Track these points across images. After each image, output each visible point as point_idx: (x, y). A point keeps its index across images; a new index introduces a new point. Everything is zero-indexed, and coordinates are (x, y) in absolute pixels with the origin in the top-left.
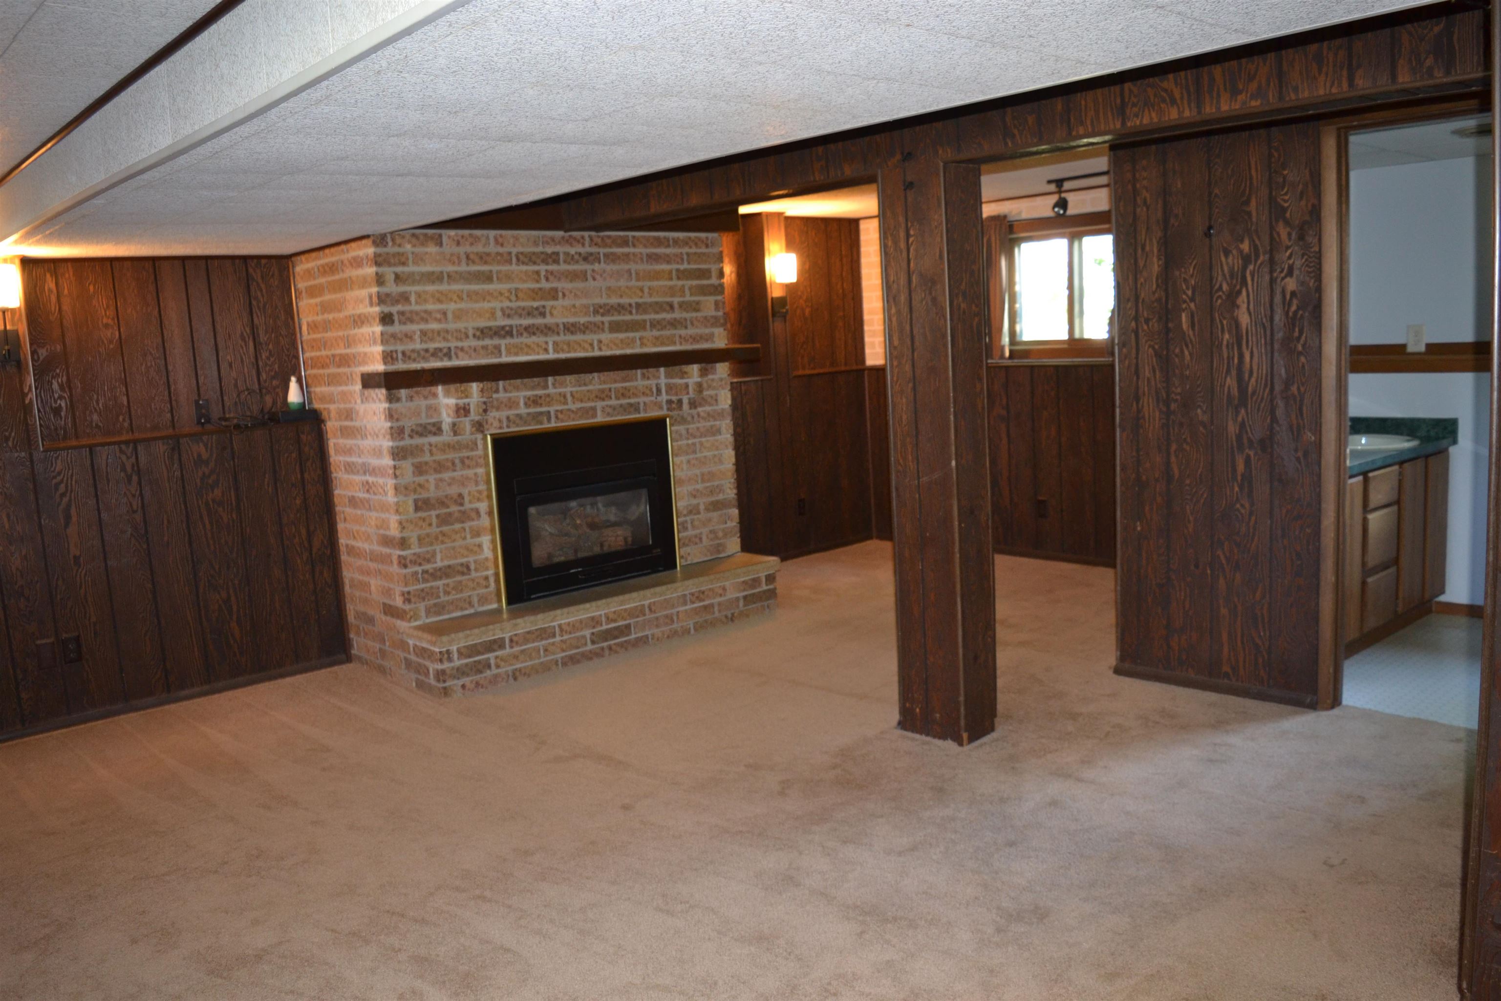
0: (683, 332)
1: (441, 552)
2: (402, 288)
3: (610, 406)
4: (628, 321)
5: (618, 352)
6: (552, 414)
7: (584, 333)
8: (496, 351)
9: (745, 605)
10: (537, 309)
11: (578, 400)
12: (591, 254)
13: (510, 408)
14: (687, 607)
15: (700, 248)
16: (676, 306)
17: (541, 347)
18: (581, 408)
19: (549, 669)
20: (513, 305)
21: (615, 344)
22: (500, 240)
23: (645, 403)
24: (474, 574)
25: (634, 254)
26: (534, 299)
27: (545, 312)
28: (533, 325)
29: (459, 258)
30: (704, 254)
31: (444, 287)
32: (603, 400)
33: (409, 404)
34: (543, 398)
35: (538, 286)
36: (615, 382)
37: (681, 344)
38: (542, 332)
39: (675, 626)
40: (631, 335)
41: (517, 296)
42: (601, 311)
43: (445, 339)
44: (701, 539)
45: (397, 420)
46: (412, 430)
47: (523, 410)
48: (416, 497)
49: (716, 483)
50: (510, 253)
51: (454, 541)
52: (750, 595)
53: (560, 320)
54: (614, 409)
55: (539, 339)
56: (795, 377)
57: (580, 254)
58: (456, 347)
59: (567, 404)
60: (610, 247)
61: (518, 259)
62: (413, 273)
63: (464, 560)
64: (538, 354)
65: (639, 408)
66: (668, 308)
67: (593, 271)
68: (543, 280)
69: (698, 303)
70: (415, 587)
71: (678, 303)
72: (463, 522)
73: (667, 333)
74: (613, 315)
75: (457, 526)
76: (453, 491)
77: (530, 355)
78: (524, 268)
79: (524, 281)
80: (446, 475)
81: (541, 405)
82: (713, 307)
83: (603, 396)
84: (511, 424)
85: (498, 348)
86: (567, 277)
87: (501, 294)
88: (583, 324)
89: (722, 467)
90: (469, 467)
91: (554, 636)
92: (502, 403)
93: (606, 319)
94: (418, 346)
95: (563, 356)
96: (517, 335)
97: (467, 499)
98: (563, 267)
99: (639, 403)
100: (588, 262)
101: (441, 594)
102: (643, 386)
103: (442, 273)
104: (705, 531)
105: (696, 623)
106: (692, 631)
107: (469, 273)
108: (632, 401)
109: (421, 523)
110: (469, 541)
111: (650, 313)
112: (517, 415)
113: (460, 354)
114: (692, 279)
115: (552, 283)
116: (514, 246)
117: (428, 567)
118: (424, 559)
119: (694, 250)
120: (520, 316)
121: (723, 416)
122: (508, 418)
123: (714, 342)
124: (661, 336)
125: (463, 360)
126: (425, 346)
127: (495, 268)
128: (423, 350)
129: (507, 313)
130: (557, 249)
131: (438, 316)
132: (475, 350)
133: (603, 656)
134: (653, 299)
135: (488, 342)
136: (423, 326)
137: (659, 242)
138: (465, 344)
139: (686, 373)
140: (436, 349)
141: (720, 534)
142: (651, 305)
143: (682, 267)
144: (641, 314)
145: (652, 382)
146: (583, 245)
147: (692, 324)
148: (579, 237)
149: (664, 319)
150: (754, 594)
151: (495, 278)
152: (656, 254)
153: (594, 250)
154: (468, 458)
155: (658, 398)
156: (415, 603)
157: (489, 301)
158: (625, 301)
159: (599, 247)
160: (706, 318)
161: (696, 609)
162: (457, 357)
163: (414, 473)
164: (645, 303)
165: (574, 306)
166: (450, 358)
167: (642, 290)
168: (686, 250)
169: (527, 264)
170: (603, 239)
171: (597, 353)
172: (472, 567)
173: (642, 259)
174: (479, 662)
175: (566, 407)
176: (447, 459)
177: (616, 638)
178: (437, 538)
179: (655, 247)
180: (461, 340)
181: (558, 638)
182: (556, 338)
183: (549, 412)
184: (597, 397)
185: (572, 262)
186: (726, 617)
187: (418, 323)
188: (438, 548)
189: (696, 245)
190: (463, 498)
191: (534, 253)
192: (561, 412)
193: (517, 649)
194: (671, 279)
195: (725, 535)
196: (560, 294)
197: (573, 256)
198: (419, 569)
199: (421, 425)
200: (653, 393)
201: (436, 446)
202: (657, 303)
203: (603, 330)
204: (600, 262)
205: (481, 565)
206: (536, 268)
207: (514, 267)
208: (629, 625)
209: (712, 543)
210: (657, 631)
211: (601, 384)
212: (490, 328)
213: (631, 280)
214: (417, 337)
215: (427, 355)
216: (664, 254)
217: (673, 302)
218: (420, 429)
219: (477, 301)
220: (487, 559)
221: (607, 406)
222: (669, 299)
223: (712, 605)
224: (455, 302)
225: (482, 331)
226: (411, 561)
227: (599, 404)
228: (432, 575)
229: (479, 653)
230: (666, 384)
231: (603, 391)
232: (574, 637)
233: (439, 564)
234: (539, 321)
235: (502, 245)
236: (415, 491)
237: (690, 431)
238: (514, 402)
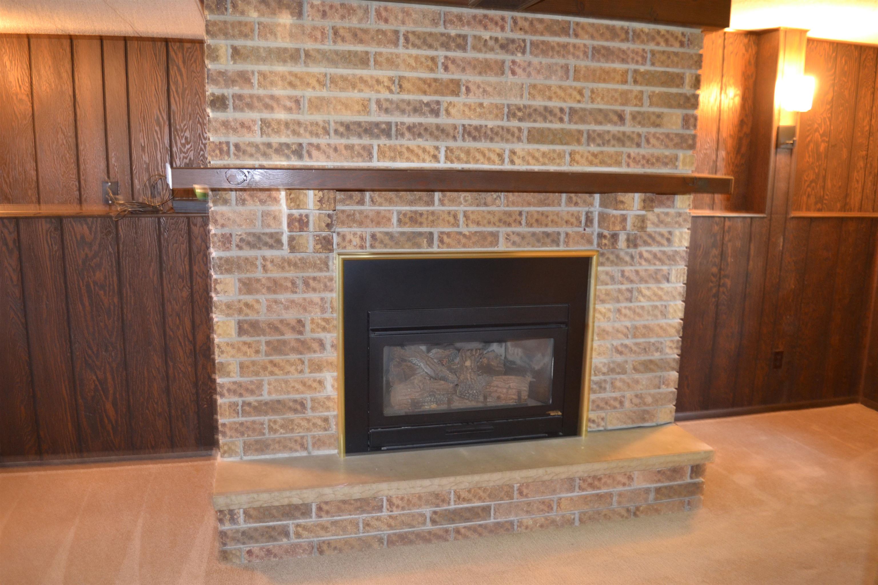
0: (633, 151)
1: (269, 384)
2: (240, 67)
3: (518, 234)
4: (556, 130)
5: (537, 168)
6: (436, 236)
7: (492, 140)
8: (365, 154)
9: (656, 499)
10: (428, 104)
11: (473, 222)
12: (513, 41)
13: (378, 224)
14: (575, 494)
15: (672, 46)
16: (628, 117)
17: (429, 153)
18: (476, 232)
19: (370, 546)
20: (395, 97)
21: (534, 157)
22: (384, 14)
23: (567, 234)
24: (309, 413)
25: (574, 46)
26: (425, 93)
27: (439, 109)
28: (421, 124)
29: (323, 33)
30: (676, 54)
31: (299, 69)
32: (509, 225)
33: (240, 208)
34: (425, 216)
35: (432, 75)
36: (529, 204)
37: (628, 165)
38: (431, 134)
39: (552, 515)
40: (558, 148)
41: (401, 87)
42: (520, 114)
43: (295, 133)
44: (621, 403)
45: (223, 226)
46: (242, 240)
47: (394, 228)
48: (241, 318)
49: (652, 340)
50: (396, 32)
51: (288, 373)
52: (666, 487)
53: (459, 121)
54: (523, 238)
55: (429, 144)
56: (793, 218)
57: (496, 40)
58: (310, 144)
59: (458, 226)
60: (542, 34)
61: (407, 40)
62: (258, 48)
63: (297, 397)
64: (424, 161)
65: (558, 239)
66: (615, 118)
67: (514, 62)
68: (441, 69)
69: (659, 116)
70: (232, 420)
71: (631, 113)
72: (301, 353)
73: (609, 149)
74: (535, 121)
75: (293, 357)
76: (291, 316)
77: (413, 161)
78: (414, 52)
79: (413, 69)
80: (283, 297)
81: (421, 224)
82: (680, 121)
83: (511, 220)
84: (377, 244)
85: (368, 151)
86: (474, 68)
87: (378, 82)
88: (492, 129)
89: (663, 322)
90: (314, 290)
91: (380, 508)
92: (366, 217)
93: (525, 125)
94: (258, 139)
95: (458, 166)
96: (396, 136)
97: (308, 327)
98: (470, 54)
99: (559, 234)
100: (507, 51)
101: (266, 431)
102: (568, 212)
103: (298, 50)
104: (629, 394)
105: (585, 513)
106: (577, 523)
107: (336, 53)
108: (549, 230)
109: (245, 348)
110: (307, 375)
111: (590, 124)
112: (387, 233)
113: (314, 153)
114: (654, 85)
115: (453, 73)
116: (403, 23)
117: (250, 399)
118: (247, 390)
119: (663, 47)
120: (403, 112)
121: (674, 260)
122: (373, 236)
123: (676, 167)
124: (602, 152)
125: (317, 161)
126: (265, 139)
127: (372, 49)
128: (264, 144)
129: (384, 106)
130: (465, 30)
131: (288, 104)
132: (336, 150)
133: (446, 540)
134: (595, 106)
135: (354, 141)
136: (266, 115)
137: (614, 34)
138: (323, 141)
139: (622, 202)
140: (281, 144)
141: (649, 400)
142: (591, 112)
143: (642, 68)
144: (576, 123)
145: (582, 210)
146: (503, 29)
147: (648, 141)
148: (498, 18)
149: (608, 132)
150: (671, 487)
151: (372, 63)
152: (607, 49)
153: (518, 35)
154: (314, 279)
155: (587, 229)
156: (231, 437)
157: (361, 91)
158: (554, 104)
159: (526, 32)
160: (667, 135)
161: (585, 497)
162: (310, 155)
163: (240, 290)
164: (584, 110)
165: (481, 105)
166: (300, 157)
167: (580, 93)
168: (652, 46)
169: (419, 48)
170: (531, 23)
171: (507, 167)
172: (309, 405)
173: (585, 53)
174: (274, 528)
175: (456, 229)
176: (286, 278)
177: (467, 520)
178: (265, 368)
179: (607, 40)
180: (317, 135)
181: (385, 513)
182: (451, 144)
183: (431, 234)
184: (500, 220)
185: (484, 49)
186: (628, 510)
187: (260, 111)
188: (266, 378)
189: (667, 41)
190: (304, 326)
191: (431, 34)
192: (448, 234)
193: (326, 519)
194: (625, 82)
195: (656, 401)
196: (463, 89)
197: (486, 40)
198: (240, 400)
199: (254, 235)
200: (581, 222)
201: (272, 262)
202: (600, 110)
203: (519, 139)
204: (524, 53)
205: (317, 404)
206: (431, 53)
207: (401, 50)
208: (489, 507)
209: (636, 408)
210: (527, 520)
211: (508, 206)
212: (359, 124)
213: (568, 78)
214: (257, 128)
215: (270, 151)
216: (619, 49)
217: (624, 111)
218: (251, 239)
219: (342, 89)
220: (328, 398)
221: (513, 233)
222: (618, 108)
223: (611, 495)
224: (314, 88)
225: (347, 127)
226: (229, 390)
227: (503, 230)
228: (255, 408)
229: (273, 518)
230: (599, 214)
231: (509, 214)
232: (409, 514)
233: (266, 397)
234: (431, 120)
235: (386, 21)
236: (240, 311)
237: (627, 274)
238: (384, 217)
